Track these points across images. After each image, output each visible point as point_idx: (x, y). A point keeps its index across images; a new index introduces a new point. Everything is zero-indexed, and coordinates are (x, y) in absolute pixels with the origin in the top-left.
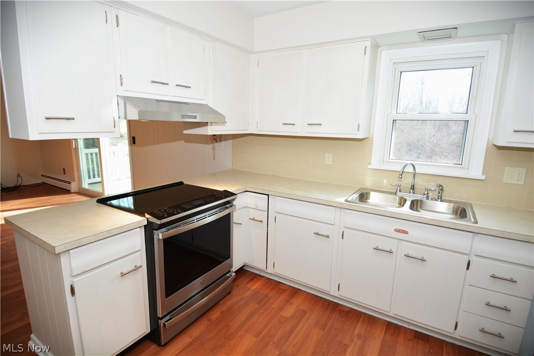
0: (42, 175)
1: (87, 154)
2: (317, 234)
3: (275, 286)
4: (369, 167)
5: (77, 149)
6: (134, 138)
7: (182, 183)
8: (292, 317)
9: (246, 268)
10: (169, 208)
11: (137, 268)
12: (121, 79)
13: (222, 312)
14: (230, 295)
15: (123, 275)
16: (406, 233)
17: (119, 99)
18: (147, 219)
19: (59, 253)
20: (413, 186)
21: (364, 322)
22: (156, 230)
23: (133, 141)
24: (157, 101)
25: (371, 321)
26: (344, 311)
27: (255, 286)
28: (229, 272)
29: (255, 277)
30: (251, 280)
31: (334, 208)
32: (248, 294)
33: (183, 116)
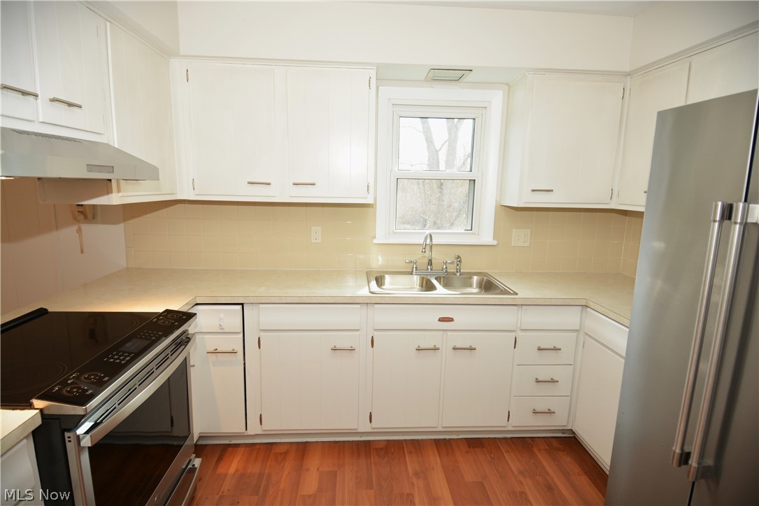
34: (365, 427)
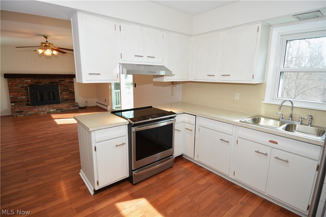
0: (96, 102)
1: (116, 93)
2: (222, 140)
3: (198, 168)
4: (263, 102)
5: (111, 90)
6: (135, 84)
7: (151, 107)
8: (203, 185)
9: (184, 157)
10: (140, 117)
11: (123, 144)
12: (121, 55)
13: (166, 176)
14: (172, 168)
15: (117, 146)
16: (276, 143)
17: (120, 65)
18: (129, 121)
19: (91, 131)
20: (292, 115)
21: (248, 196)
22: (132, 127)
23: (135, 85)
24: (137, 65)
25: (253, 196)
26: (236, 188)
27: (186, 166)
28: (172, 155)
29: (188, 162)
30: (185, 163)
31: (232, 125)
32: (182, 169)
33: (148, 72)
34: (231, 176)
